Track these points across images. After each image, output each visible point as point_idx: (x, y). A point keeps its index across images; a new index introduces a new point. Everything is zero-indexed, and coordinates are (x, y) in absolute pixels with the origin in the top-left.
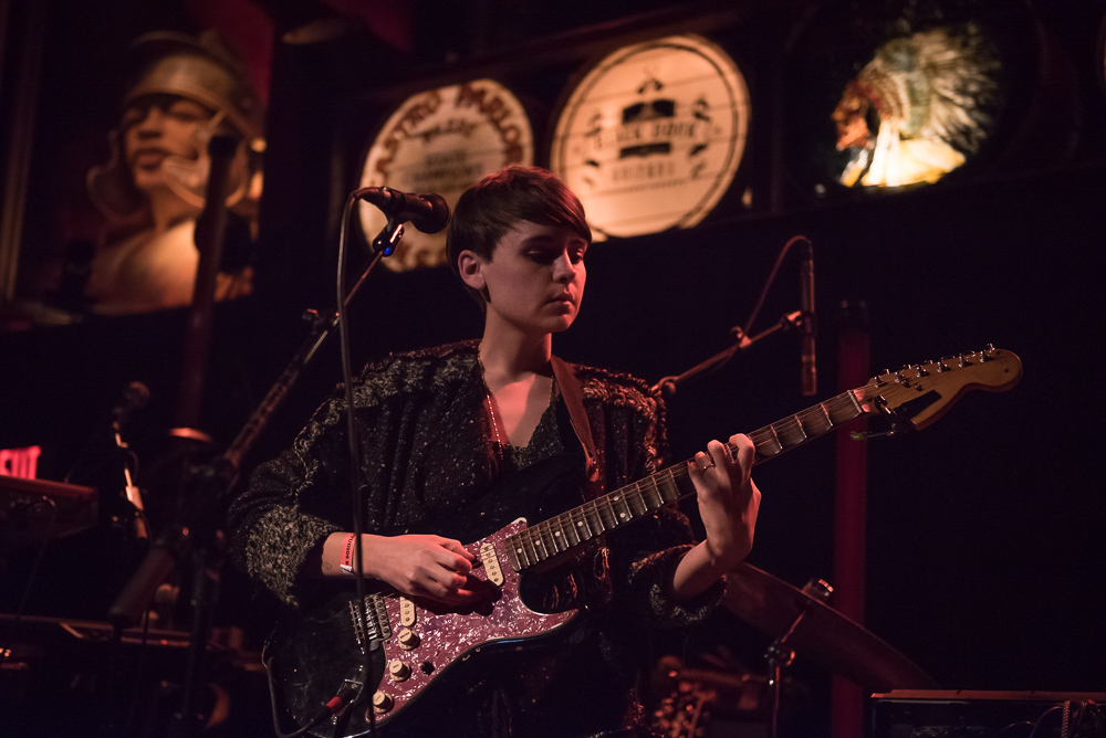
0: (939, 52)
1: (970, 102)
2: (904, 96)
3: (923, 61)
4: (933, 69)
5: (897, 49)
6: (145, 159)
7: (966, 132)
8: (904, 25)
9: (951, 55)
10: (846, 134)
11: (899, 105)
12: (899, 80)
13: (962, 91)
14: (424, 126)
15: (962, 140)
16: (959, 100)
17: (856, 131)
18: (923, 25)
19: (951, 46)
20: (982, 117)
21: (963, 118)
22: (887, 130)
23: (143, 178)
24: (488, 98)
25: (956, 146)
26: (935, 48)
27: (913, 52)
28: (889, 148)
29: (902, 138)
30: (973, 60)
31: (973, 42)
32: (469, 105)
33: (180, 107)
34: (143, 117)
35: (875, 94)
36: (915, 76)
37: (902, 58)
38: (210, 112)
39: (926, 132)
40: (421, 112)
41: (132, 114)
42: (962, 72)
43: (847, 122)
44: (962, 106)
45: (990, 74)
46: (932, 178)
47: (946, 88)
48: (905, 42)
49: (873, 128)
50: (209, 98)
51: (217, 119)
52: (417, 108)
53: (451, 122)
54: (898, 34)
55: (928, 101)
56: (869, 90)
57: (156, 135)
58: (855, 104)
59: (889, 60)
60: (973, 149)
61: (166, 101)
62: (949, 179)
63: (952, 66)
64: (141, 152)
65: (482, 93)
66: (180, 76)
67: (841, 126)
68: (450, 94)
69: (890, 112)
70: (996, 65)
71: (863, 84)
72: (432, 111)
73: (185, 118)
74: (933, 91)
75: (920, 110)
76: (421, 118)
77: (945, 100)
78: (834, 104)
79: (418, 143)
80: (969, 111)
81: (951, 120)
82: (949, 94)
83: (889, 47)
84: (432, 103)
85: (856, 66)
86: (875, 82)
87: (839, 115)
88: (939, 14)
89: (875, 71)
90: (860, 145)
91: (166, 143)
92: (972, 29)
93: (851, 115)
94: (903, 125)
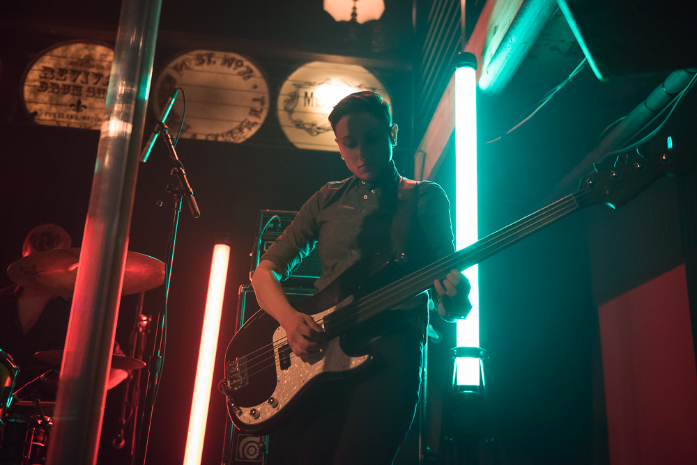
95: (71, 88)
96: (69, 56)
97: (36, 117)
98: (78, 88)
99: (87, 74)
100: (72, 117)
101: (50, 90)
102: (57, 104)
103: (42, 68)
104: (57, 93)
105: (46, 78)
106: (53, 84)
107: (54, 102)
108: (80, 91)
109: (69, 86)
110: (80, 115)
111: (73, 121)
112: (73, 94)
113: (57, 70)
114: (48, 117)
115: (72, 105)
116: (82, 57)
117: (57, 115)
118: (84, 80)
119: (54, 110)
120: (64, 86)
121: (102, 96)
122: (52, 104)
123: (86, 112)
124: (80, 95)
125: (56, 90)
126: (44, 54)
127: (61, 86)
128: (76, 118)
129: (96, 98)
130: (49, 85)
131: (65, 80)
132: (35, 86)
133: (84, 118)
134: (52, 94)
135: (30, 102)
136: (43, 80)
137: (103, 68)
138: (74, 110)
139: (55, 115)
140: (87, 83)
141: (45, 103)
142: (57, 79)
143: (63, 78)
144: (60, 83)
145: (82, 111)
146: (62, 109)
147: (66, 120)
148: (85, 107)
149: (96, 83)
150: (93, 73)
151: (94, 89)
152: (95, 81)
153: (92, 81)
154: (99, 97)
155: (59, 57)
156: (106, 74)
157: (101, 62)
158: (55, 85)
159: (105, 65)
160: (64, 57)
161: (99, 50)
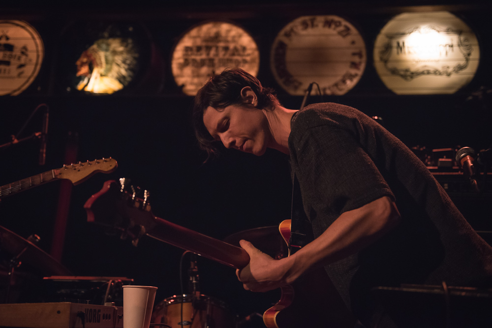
0: (117, 47)
1: (127, 67)
2: (103, 60)
3: (111, 49)
4: (115, 53)
5: (103, 43)
7: (124, 77)
8: (106, 35)
9: (121, 49)
10: (81, 70)
11: (101, 63)
12: (102, 55)
13: (124, 62)
15: (122, 80)
16: (123, 65)
17: (84, 70)
18: (113, 36)
19: (122, 45)
20: (131, 73)
21: (123, 72)
22: (96, 72)
25: (120, 82)
26: (116, 45)
27: (108, 45)
28: (96, 78)
29: (102, 75)
30: (129, 52)
31: (130, 46)
35: (92, 58)
36: (108, 53)
37: (104, 46)
39: (110, 75)
42: (125, 56)
43: (81, 66)
44: (123, 68)
45: (135, 58)
46: (110, 92)
48: (105, 41)
49: (91, 71)
54: (103, 37)
55: (111, 64)
56: (91, 56)
58: (85, 60)
59: (99, 46)
60: (126, 83)
62: (116, 94)
63: (121, 53)
67: (79, 67)
69: (97, 65)
71: (89, 53)
74: (113, 61)
75: (109, 66)
78: (77, 58)
81: (119, 73)
82: (120, 63)
83: (100, 41)
85: (87, 45)
86: (93, 54)
87: (78, 63)
88: (119, 33)
89: (93, 50)
90: (85, 75)
92: (130, 41)
93: (83, 64)
94: (102, 71)
155: (195, 37)
156: (232, 46)
157: (227, 37)
158: (194, 60)
159: (230, 39)
160: (198, 36)
161: (225, 27)
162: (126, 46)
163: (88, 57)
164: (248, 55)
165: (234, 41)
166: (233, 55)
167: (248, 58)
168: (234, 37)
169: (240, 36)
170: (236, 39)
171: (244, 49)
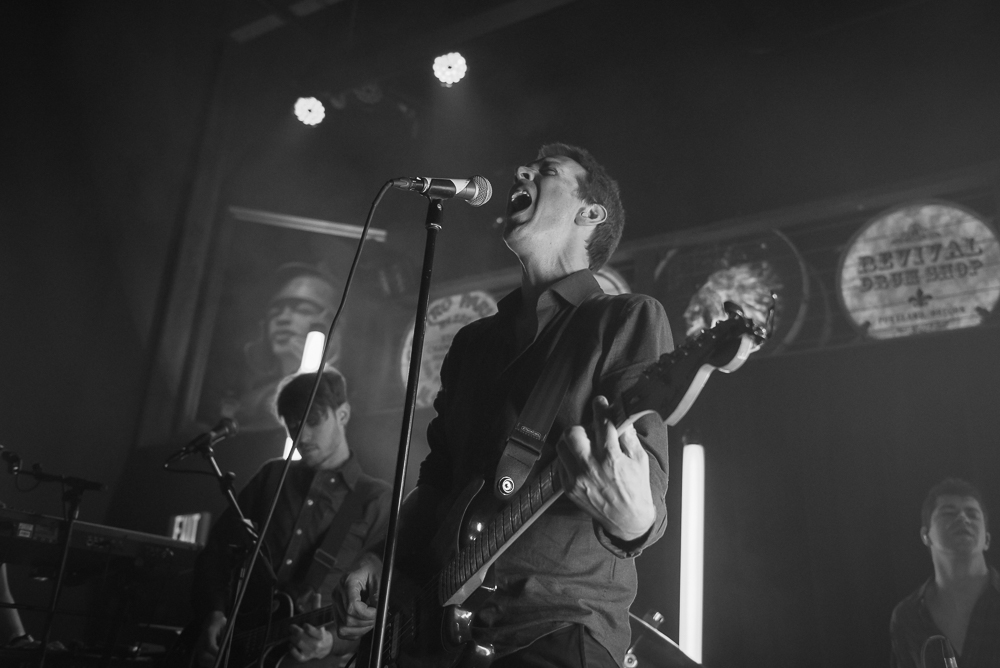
0: (745, 279)
1: (764, 308)
3: (736, 284)
4: (742, 288)
5: (721, 276)
6: (280, 337)
8: (725, 262)
9: (752, 280)
10: (692, 326)
12: (722, 295)
13: (759, 302)
14: (440, 318)
16: (758, 307)
17: (698, 324)
18: (736, 262)
19: (752, 276)
23: (277, 348)
24: (479, 302)
26: (743, 275)
27: (730, 278)
30: (764, 283)
31: (765, 273)
32: (468, 306)
33: (303, 306)
34: (280, 312)
35: (708, 302)
36: (732, 292)
37: (724, 281)
38: (320, 309)
40: (440, 310)
41: (274, 310)
42: (759, 290)
43: (692, 319)
44: (760, 311)
47: (750, 299)
48: (725, 272)
50: (320, 301)
51: (324, 313)
52: (437, 307)
53: (457, 316)
54: (721, 267)
56: (705, 300)
57: (287, 322)
58: (697, 308)
59: (716, 283)
61: (295, 303)
63: (753, 287)
64: (278, 333)
65: (476, 298)
66: (303, 288)
67: (689, 322)
68: (457, 299)
69: (718, 313)
70: (780, 287)
71: (702, 296)
72: (446, 310)
73: (305, 312)
76: (440, 314)
77: (750, 307)
78: (685, 308)
79: (437, 328)
80: (764, 313)
82: (752, 303)
83: (716, 275)
84: (447, 305)
85: (697, 286)
86: (708, 296)
87: (687, 315)
88: (745, 257)
89: (708, 289)
91: (293, 328)
92: (765, 266)
93: (694, 315)
95: (904, 276)
96: (888, 233)
97: (870, 329)
98: (913, 273)
99: (919, 250)
100: (915, 316)
101: (876, 286)
102: (892, 304)
103: (857, 261)
104: (887, 287)
105: (865, 271)
106: (878, 277)
107: (887, 302)
108: (917, 277)
109: (900, 274)
110: (926, 310)
111: (919, 321)
112: (909, 284)
113: (877, 258)
114: (884, 325)
115: (911, 300)
116: (906, 229)
117: (895, 319)
118: (918, 260)
119: (889, 312)
120: (894, 275)
121: (948, 275)
122: (884, 306)
123: (933, 305)
124: (918, 282)
125: (884, 285)
126: (854, 242)
127: (889, 277)
128: (922, 316)
129: (942, 280)
130: (873, 280)
131: (892, 266)
132: (855, 288)
133: (933, 313)
134: (879, 292)
135: (856, 310)
136: (863, 275)
137: (938, 235)
138: (915, 306)
139: (891, 319)
140: (922, 262)
141: (875, 307)
142: (882, 269)
143: (888, 264)
144: (887, 273)
145: (927, 304)
146: (899, 310)
147: (909, 323)
148: (930, 297)
149: (935, 259)
150: (928, 247)
151: (935, 268)
152: (933, 256)
153: (928, 259)
154: (945, 278)
155: (875, 239)
156: (946, 242)
157: (933, 227)
158: (880, 278)
159: (940, 230)
160: (883, 237)
161: (927, 213)
162: (760, 275)
163: (701, 302)
164: (981, 252)
165: (948, 233)
166: (952, 256)
167: (981, 258)
168: (947, 225)
169: (959, 222)
170: (953, 228)
171: (971, 242)
